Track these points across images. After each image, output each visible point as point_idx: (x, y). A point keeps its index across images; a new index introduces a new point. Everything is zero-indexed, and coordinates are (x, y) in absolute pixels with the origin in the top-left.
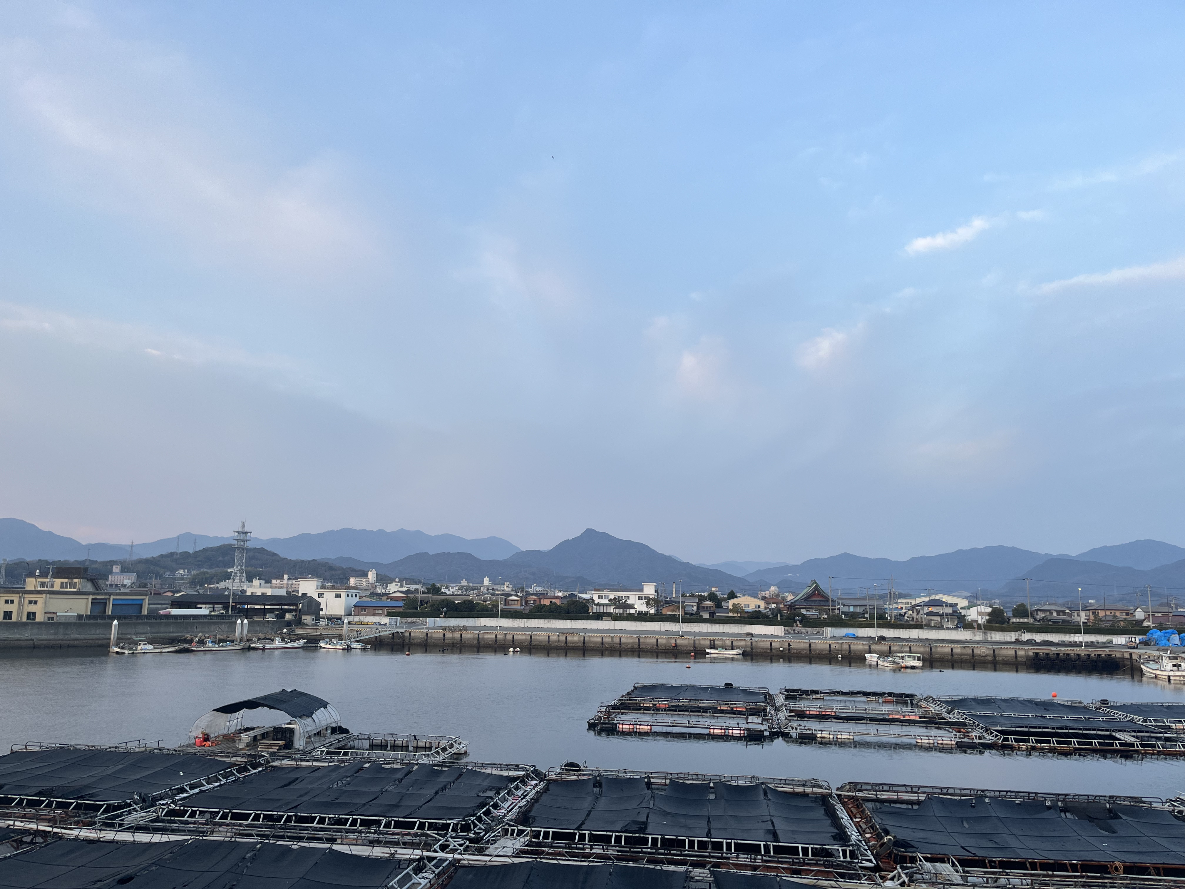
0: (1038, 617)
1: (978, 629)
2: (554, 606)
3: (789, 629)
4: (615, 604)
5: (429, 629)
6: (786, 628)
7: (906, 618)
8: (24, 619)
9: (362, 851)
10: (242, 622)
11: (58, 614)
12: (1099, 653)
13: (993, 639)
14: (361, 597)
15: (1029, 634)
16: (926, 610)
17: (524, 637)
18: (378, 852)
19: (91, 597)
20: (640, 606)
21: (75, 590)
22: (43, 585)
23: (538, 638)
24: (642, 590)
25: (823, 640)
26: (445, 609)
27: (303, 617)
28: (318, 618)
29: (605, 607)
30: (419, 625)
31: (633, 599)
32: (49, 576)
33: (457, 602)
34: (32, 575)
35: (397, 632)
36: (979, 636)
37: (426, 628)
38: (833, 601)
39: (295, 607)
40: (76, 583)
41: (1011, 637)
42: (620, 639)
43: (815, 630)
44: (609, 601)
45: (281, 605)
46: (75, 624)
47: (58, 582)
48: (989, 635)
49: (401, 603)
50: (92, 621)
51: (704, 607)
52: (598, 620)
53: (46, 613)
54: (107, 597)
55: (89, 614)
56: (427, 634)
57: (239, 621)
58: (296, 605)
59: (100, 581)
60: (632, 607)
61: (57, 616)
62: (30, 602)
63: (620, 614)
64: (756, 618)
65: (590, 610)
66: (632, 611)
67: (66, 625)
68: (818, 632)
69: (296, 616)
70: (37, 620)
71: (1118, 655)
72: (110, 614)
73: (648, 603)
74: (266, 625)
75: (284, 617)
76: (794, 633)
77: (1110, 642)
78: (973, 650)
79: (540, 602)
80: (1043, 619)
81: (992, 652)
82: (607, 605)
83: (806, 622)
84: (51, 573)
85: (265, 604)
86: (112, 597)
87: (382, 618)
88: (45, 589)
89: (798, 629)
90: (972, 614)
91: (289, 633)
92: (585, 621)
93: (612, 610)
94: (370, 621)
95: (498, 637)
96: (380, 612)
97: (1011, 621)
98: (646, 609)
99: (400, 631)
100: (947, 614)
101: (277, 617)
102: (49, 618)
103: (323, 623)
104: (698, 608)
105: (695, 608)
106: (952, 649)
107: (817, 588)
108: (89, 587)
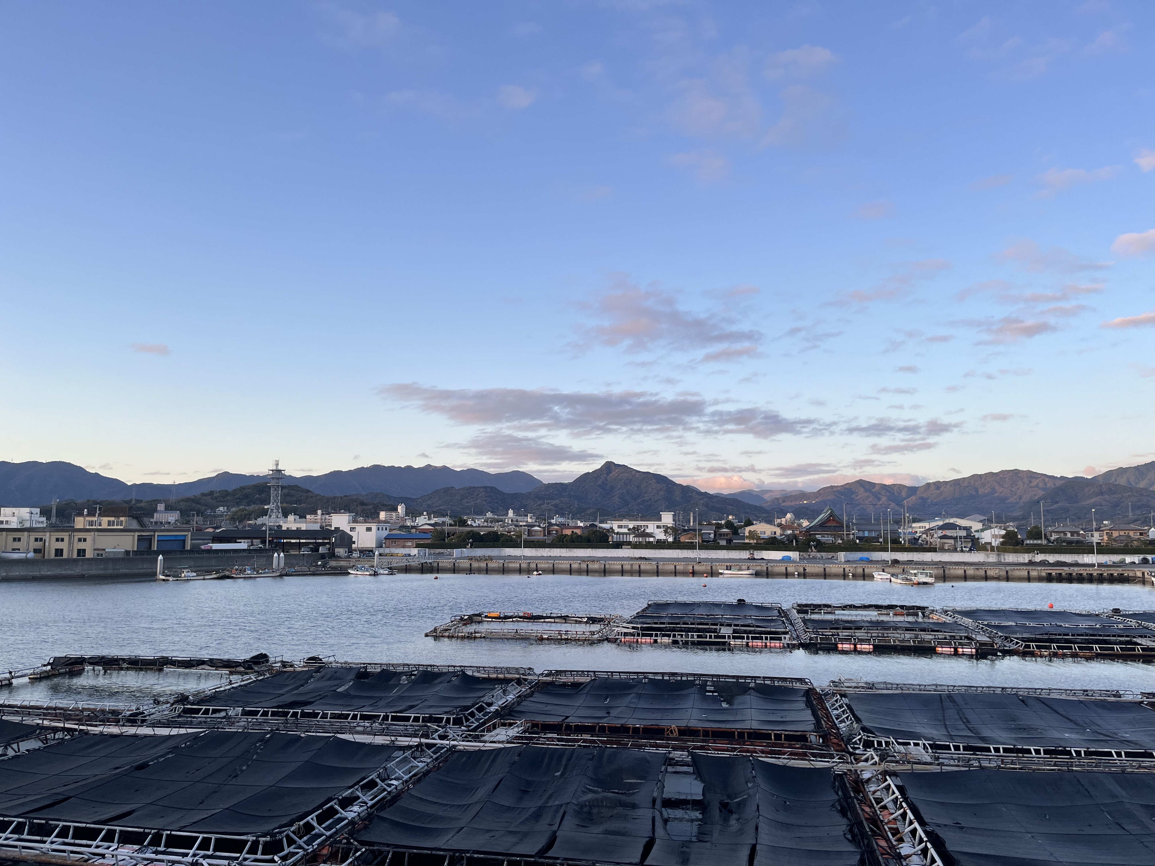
0: (1052, 538)
1: (991, 551)
2: (575, 535)
3: (805, 555)
4: (634, 533)
5: (456, 559)
6: (801, 553)
7: (920, 541)
8: (75, 556)
9: (365, 739)
10: (279, 555)
11: (107, 550)
12: (1111, 572)
13: (1007, 561)
14: (391, 530)
15: (1043, 555)
16: (940, 533)
17: (546, 566)
18: (380, 740)
19: (137, 534)
20: (660, 535)
21: (122, 527)
22: (91, 523)
23: (560, 566)
24: (660, 519)
25: (836, 564)
26: (471, 540)
27: (337, 550)
28: (351, 551)
29: (625, 536)
30: (447, 555)
31: (651, 527)
32: (97, 514)
33: (482, 533)
34: (81, 514)
35: (426, 563)
36: (992, 558)
37: (453, 559)
38: (848, 526)
39: (328, 541)
40: (122, 521)
41: (1025, 558)
42: (640, 566)
43: (830, 555)
44: (629, 530)
45: (315, 539)
46: (123, 559)
47: (105, 520)
48: (1002, 557)
49: (429, 536)
50: (138, 557)
51: (721, 535)
52: (618, 548)
53: (95, 550)
54: (152, 533)
55: (136, 549)
56: (454, 564)
57: (276, 555)
58: (330, 539)
59: (146, 520)
60: (650, 535)
61: (106, 552)
62: (80, 540)
63: (639, 542)
64: (772, 544)
65: (610, 539)
66: (651, 539)
67: (114, 560)
68: (833, 557)
69: (329, 548)
70: (87, 556)
71: (1131, 574)
72: (156, 549)
73: (666, 532)
74: (301, 558)
75: (319, 551)
76: (810, 558)
77: (1123, 562)
78: (986, 571)
79: (562, 532)
80: (1057, 540)
81: (1005, 573)
82: (626, 534)
83: (821, 547)
84: (98, 512)
85: (300, 539)
86: (157, 534)
87: (412, 549)
88: (94, 527)
89: (812, 554)
90: (986, 537)
91: (323, 566)
92: (605, 550)
93: (631, 538)
94: (400, 552)
95: (522, 565)
96: (410, 544)
97: (1025, 543)
98: (665, 538)
99: (428, 561)
100: (961, 537)
101: (312, 550)
102: (98, 555)
103: (356, 555)
104: (715, 535)
105: (712, 536)
106: (965, 571)
107: (831, 515)
108: (135, 525)
